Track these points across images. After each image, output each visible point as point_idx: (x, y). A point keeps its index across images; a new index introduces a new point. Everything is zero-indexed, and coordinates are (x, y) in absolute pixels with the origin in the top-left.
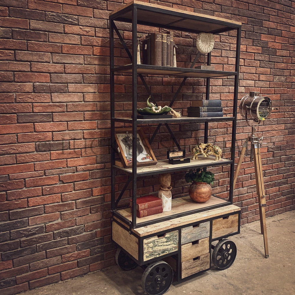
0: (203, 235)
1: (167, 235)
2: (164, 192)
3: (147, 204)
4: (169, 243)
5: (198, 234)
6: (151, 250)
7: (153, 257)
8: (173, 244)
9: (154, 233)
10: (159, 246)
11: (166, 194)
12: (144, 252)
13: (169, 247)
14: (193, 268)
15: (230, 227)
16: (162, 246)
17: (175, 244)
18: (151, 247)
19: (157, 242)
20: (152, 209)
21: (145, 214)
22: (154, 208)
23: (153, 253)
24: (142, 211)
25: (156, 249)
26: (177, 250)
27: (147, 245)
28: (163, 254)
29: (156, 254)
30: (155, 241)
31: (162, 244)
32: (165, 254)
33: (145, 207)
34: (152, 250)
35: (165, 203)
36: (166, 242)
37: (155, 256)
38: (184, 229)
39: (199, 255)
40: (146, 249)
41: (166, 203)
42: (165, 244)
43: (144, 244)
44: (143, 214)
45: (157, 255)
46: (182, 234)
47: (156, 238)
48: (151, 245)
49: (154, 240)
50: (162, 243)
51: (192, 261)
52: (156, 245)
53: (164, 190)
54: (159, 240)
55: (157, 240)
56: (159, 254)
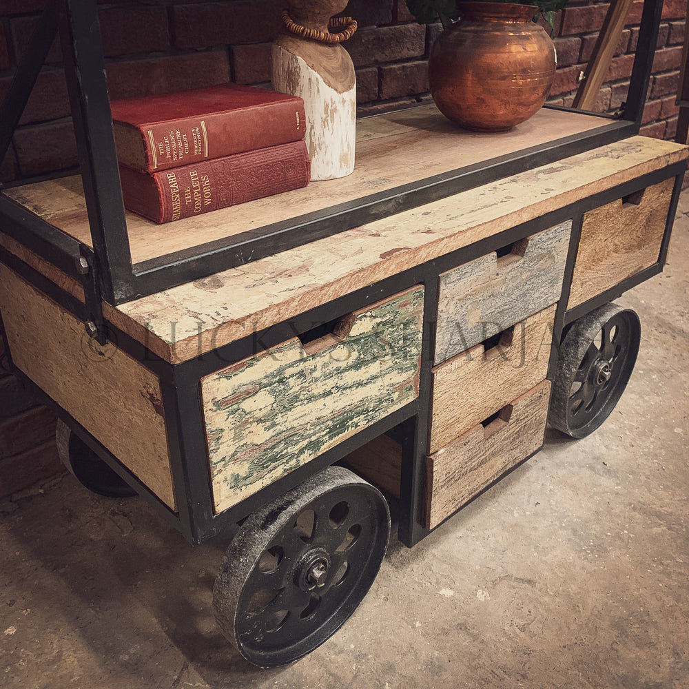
0: (537, 295)
1: (362, 326)
2: (310, 48)
3: (203, 126)
4: (374, 368)
5: (517, 293)
6: (260, 435)
7: (278, 473)
8: (392, 369)
9: (277, 319)
10: (311, 399)
11: (325, 63)
12: (214, 458)
13: (372, 391)
14: (479, 465)
15: (639, 246)
16: (330, 393)
17: (402, 370)
18: (259, 414)
19: (301, 374)
20: (243, 159)
21: (198, 198)
22: (257, 158)
23: (273, 448)
24: (171, 177)
25: (295, 424)
26: (411, 399)
27: (233, 412)
28: (337, 440)
29: (294, 449)
30: (288, 372)
31: (331, 383)
32: (350, 432)
33: (191, 142)
34: (271, 433)
35: (318, 125)
36: (357, 366)
37: (293, 462)
38: (453, 274)
39: (508, 400)
40: (228, 436)
41: (324, 121)
42: (351, 377)
43: (208, 406)
44: (182, 194)
45: (302, 451)
46: (441, 307)
47: (290, 352)
48: (262, 402)
49: (281, 371)
50: (328, 376)
51: (480, 433)
52: (296, 398)
53: (309, 39)
54: (310, 364)
55: (301, 366)
56: (314, 445)
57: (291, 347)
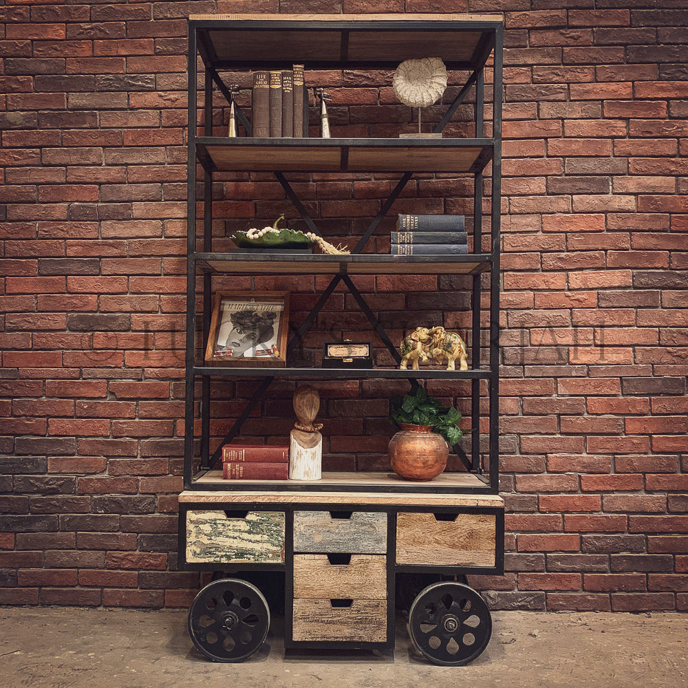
0: (366, 544)
1: (251, 517)
2: (297, 432)
3: (243, 452)
4: (258, 537)
5: (347, 537)
6: (205, 540)
7: (212, 560)
8: (268, 542)
9: (214, 501)
10: (227, 536)
11: (302, 437)
12: (188, 540)
13: (257, 547)
14: (328, 623)
15: (464, 547)
16: (236, 538)
17: (273, 545)
18: (206, 532)
19: (223, 525)
20: (258, 464)
21: (237, 473)
22: (263, 465)
23: (210, 548)
24: (229, 465)
25: (220, 543)
26: (280, 561)
27: (196, 527)
28: (239, 561)
29: (220, 554)
30: (218, 522)
31: (236, 534)
32: (244, 560)
33: (238, 455)
34: (209, 542)
35: (295, 458)
36: (249, 532)
37: (218, 559)
38: (301, 513)
39: (352, 597)
40: (193, 535)
41: (297, 458)
42: (246, 536)
43: (188, 521)
44: (231, 471)
45: (222, 556)
46: (295, 525)
47: (220, 515)
48: (207, 528)
49: (215, 520)
50: (236, 531)
51: (329, 605)
52: (220, 533)
54: (228, 522)
55: (224, 522)
56: (229, 557)
57: (220, 513)
